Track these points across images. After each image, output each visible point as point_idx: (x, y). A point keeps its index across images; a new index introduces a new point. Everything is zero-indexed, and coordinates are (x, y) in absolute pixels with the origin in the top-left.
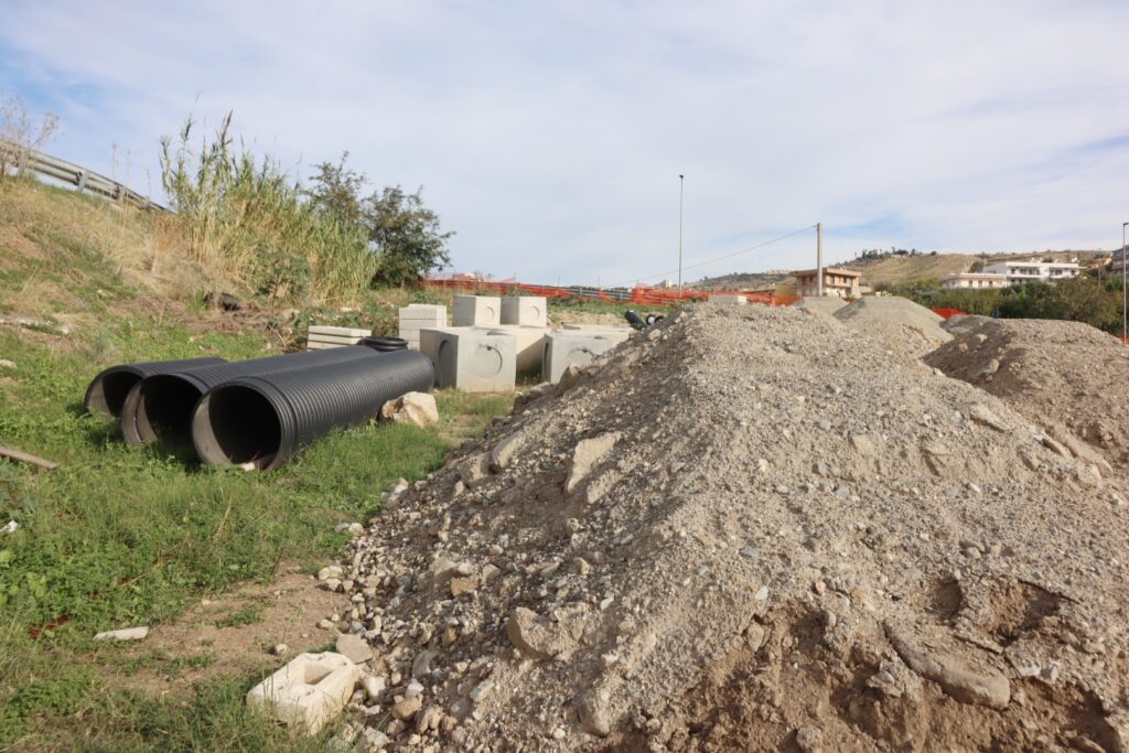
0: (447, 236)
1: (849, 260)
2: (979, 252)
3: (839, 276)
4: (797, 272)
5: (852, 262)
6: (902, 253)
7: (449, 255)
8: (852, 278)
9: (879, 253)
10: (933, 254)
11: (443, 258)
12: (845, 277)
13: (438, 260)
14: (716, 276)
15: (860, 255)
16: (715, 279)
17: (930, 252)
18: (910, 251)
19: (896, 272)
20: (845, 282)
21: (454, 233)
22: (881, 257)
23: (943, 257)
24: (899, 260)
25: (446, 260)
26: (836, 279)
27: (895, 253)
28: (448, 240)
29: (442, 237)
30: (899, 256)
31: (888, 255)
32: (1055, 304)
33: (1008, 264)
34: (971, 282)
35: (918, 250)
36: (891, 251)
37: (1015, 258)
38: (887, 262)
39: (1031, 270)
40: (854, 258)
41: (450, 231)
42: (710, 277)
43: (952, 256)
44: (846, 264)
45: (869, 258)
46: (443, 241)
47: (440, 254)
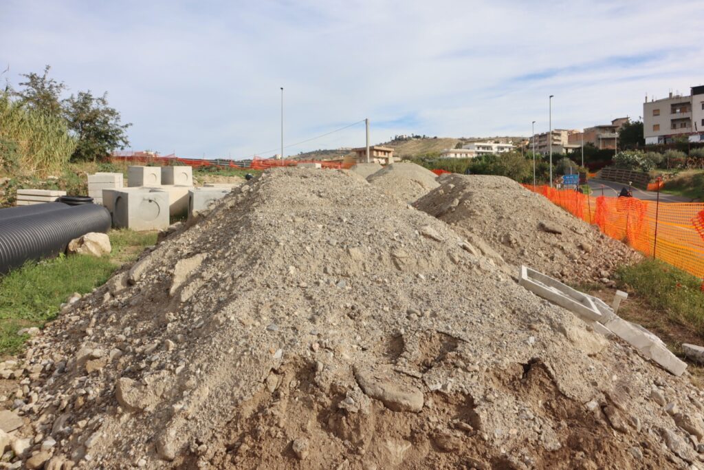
0: (126, 126)
1: (387, 142)
2: (460, 137)
3: (381, 151)
4: (356, 149)
5: (389, 143)
6: (418, 137)
7: (128, 139)
8: (389, 152)
9: (404, 137)
10: (435, 138)
11: (124, 141)
12: (385, 152)
13: (120, 143)
14: (307, 152)
15: (394, 138)
16: (307, 154)
17: (433, 137)
18: (422, 136)
19: (414, 148)
20: (385, 154)
21: (131, 124)
22: (406, 139)
23: (441, 140)
24: (416, 141)
25: (126, 143)
26: (380, 153)
27: (414, 137)
28: (127, 129)
29: (123, 127)
30: (416, 139)
31: (410, 138)
32: (499, 167)
33: (476, 144)
34: (456, 155)
35: (427, 136)
36: (411, 136)
37: (480, 140)
38: (409, 143)
39: (488, 148)
40: (390, 140)
41: (128, 123)
42: (304, 152)
43: (446, 139)
44: (385, 144)
45: (399, 140)
46: (123, 129)
47: (121, 138)
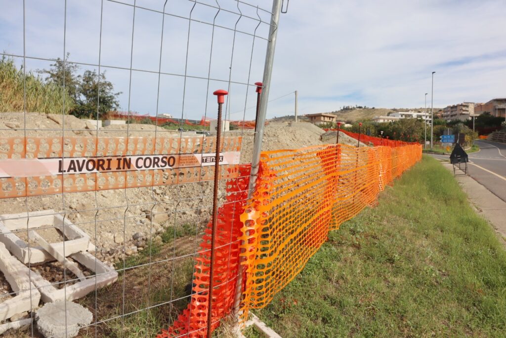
0: (118, 94)
1: (337, 110)
2: (393, 108)
4: (309, 115)
5: (339, 111)
6: (360, 107)
7: (119, 103)
8: (333, 117)
9: (350, 107)
10: (373, 108)
11: (116, 104)
12: (330, 117)
13: (114, 105)
14: (279, 117)
15: (342, 108)
16: (279, 118)
17: (372, 107)
18: (363, 107)
19: (357, 116)
20: (330, 119)
21: (122, 93)
22: (351, 109)
23: (377, 110)
24: (359, 111)
25: (118, 105)
26: (326, 118)
27: (357, 108)
28: (118, 96)
29: (116, 94)
30: (359, 109)
31: (354, 109)
32: (397, 128)
33: (400, 113)
34: (384, 120)
35: (367, 107)
36: (355, 107)
37: (402, 110)
38: (354, 112)
39: (409, 115)
41: (119, 92)
42: (277, 117)
43: (381, 109)
44: (333, 112)
45: (346, 109)
46: (115, 96)
47: (115, 102)
